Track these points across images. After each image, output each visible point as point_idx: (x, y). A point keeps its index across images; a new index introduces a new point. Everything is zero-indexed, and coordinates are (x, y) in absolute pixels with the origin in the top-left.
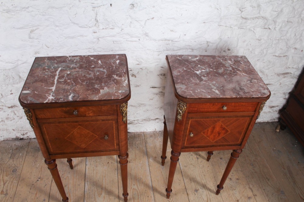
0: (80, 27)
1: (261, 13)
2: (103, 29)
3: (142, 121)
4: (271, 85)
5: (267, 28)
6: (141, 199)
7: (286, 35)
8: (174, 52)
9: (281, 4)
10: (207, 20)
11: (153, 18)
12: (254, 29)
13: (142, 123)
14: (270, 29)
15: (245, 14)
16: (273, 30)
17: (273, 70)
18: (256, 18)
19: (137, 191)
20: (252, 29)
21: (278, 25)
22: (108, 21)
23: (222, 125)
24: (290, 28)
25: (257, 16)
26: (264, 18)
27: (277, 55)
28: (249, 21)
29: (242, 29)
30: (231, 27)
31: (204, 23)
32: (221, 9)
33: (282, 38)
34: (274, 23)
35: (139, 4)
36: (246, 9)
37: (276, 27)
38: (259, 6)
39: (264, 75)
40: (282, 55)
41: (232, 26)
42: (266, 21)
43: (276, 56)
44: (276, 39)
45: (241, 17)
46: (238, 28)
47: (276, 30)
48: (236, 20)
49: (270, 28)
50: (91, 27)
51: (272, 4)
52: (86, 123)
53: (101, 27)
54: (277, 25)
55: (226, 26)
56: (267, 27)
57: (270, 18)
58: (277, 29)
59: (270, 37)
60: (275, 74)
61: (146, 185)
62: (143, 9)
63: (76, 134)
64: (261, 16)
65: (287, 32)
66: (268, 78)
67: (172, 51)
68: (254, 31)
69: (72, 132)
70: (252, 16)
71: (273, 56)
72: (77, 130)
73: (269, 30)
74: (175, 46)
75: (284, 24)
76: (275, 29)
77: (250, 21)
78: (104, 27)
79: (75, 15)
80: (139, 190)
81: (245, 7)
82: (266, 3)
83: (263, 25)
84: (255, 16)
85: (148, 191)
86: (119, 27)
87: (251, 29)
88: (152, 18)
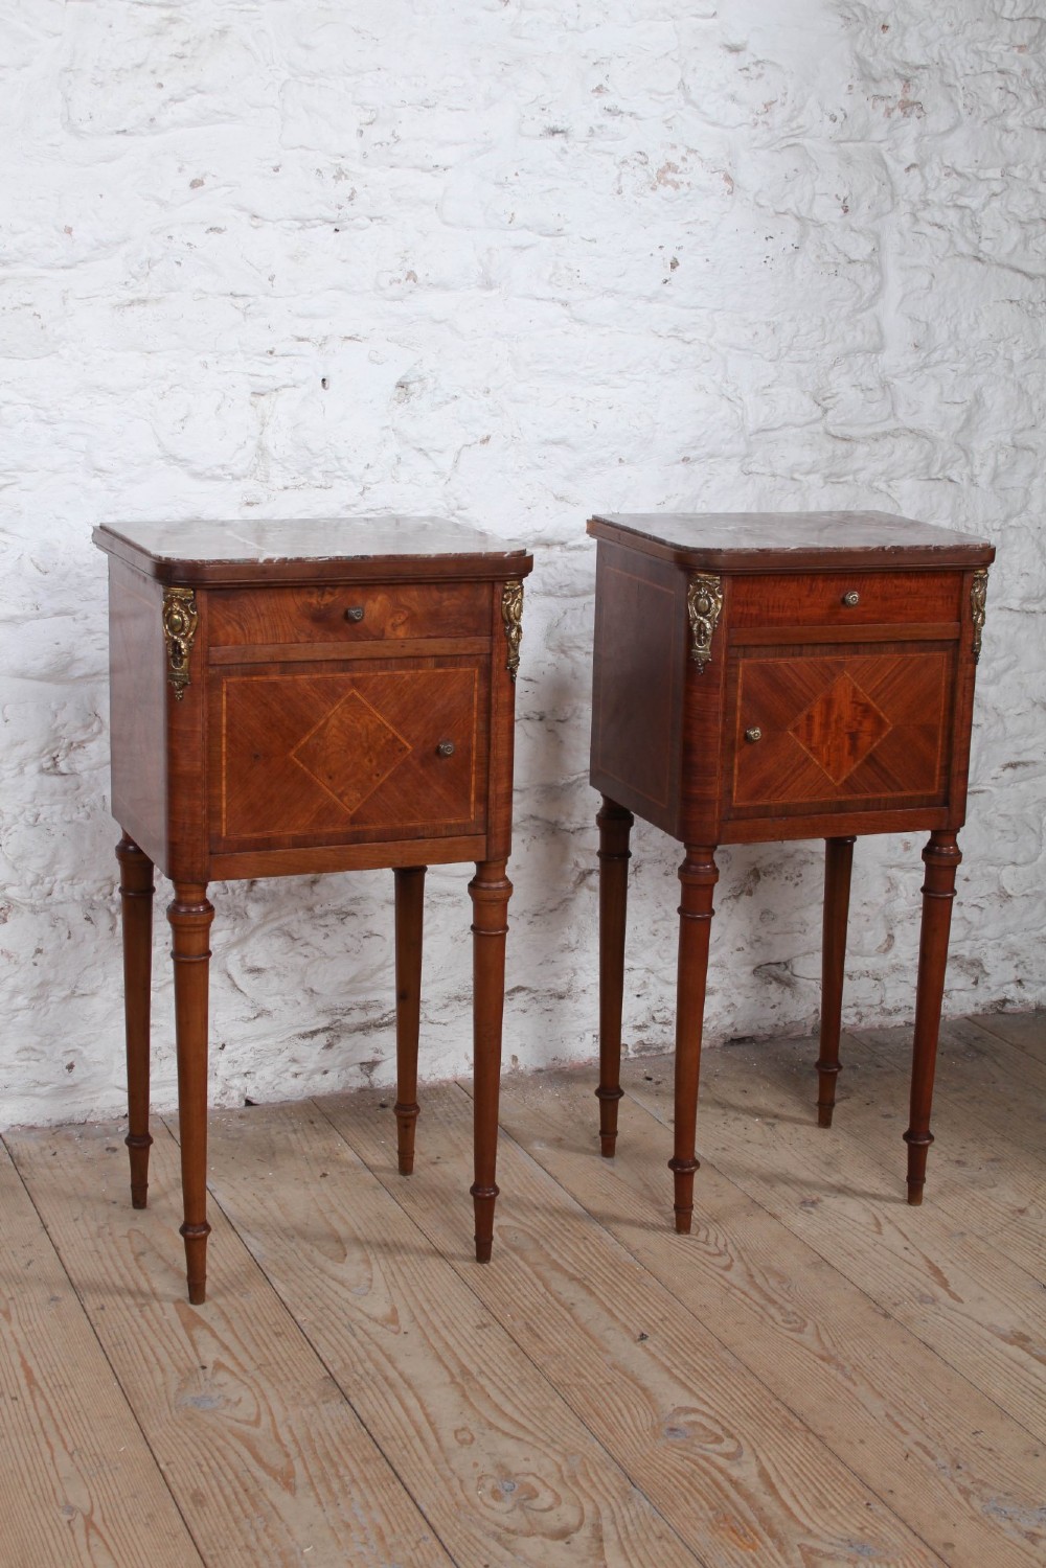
0: (196, 475)
1: (900, 414)
2: (286, 488)
3: (446, 1006)
4: (1031, 768)
5: (939, 479)
6: (553, 1248)
7: (1024, 508)
8: (576, 601)
9: (969, 374)
10: (695, 448)
11: (486, 440)
12: (889, 486)
13: (444, 1021)
14: (951, 481)
15: (838, 421)
16: (965, 484)
17: (1019, 683)
18: (885, 434)
19: (523, 1231)
20: (882, 486)
21: (982, 465)
22: (308, 449)
23: (855, 691)
24: (1033, 475)
25: (890, 425)
26: (916, 434)
27: (1015, 604)
28: (862, 450)
29: (840, 486)
30: (793, 479)
31: (685, 460)
32: (741, 399)
33: (1013, 522)
34: (962, 453)
35: (431, 381)
36: (837, 399)
37: (977, 471)
38: (885, 386)
39: (986, 711)
40: (1037, 607)
41: (796, 476)
42: (928, 445)
43: (1011, 610)
44: (988, 525)
45: (827, 433)
46: (826, 483)
47: (976, 485)
48: (811, 445)
49: (955, 478)
50: (238, 479)
51: (934, 377)
52: (379, 674)
53: (279, 483)
54: (977, 462)
55: (774, 475)
56: (940, 476)
57: (942, 435)
58: (983, 480)
59: (962, 518)
60: (1035, 704)
61: (557, 1211)
62: (447, 403)
63: (334, 731)
64: (905, 429)
65: (1027, 492)
66: (1005, 728)
67: (566, 596)
68: (890, 491)
69: (321, 723)
70: (870, 431)
71: (1000, 609)
72: (339, 711)
73: (951, 488)
74: (576, 570)
75: (1002, 458)
76: (972, 480)
77: (866, 449)
78: (290, 483)
79: (182, 420)
80: (530, 1227)
81: (834, 391)
82: (908, 370)
83: (921, 464)
84: (879, 429)
85: (576, 1226)
86: (351, 477)
87: (875, 484)
88: (480, 438)
